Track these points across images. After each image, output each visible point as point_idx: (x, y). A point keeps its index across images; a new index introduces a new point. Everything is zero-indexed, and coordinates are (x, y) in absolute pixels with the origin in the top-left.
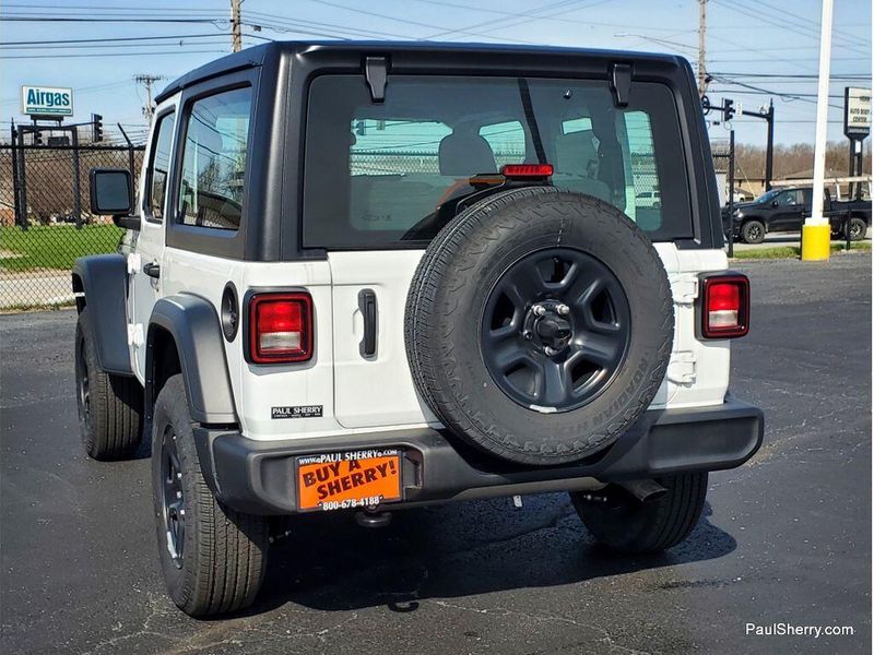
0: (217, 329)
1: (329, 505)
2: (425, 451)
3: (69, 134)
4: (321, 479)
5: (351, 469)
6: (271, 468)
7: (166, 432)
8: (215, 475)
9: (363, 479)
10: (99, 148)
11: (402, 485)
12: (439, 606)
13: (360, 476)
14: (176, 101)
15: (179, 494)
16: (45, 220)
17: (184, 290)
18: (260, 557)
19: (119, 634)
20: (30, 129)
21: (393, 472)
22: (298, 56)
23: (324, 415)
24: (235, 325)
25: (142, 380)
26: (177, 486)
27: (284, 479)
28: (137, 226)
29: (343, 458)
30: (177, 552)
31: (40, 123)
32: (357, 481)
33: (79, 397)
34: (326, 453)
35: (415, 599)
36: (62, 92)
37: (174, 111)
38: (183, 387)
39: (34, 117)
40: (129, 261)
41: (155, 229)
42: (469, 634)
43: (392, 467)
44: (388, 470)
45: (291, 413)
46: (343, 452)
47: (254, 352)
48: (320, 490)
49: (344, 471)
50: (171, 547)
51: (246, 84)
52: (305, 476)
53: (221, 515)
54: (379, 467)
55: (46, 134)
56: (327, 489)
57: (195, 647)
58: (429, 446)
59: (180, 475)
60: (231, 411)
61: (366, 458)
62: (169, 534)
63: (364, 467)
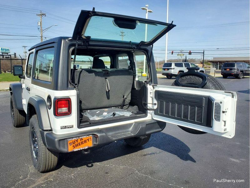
0: (46, 106)
1: (75, 150)
2: (99, 135)
3: (9, 56)
4: (73, 144)
5: (81, 140)
6: (61, 142)
7: (32, 128)
8: (46, 143)
9: (84, 143)
10: (16, 59)
11: (93, 143)
12: (97, 164)
13: (83, 142)
14: (34, 50)
15: (36, 143)
16: (5, 72)
17: (36, 95)
18: (57, 159)
19: (21, 180)
20: (2, 55)
21: (91, 140)
22: (67, 40)
23: (74, 127)
24: (51, 105)
25: (26, 112)
26: (35, 141)
27: (65, 144)
28: (24, 78)
29: (79, 138)
30: (36, 156)
31: (3, 54)
32: (82, 143)
33: (11, 114)
34: (75, 137)
35: (92, 163)
36: (8, 49)
37: (33, 53)
38: (37, 119)
39: (2, 53)
40: (22, 85)
41: (29, 79)
42: (106, 173)
43: (91, 139)
44: (90, 140)
45: (65, 127)
46: (79, 137)
47: (56, 113)
48: (73, 146)
49: (79, 141)
50: (34, 155)
51: (53, 47)
52: (70, 143)
53: (47, 150)
54: (87, 139)
55: (5, 56)
56: (75, 146)
57: (41, 182)
58: (99, 133)
59: (36, 139)
60: (50, 126)
61: (85, 138)
62: (34, 152)
63: (84, 140)
